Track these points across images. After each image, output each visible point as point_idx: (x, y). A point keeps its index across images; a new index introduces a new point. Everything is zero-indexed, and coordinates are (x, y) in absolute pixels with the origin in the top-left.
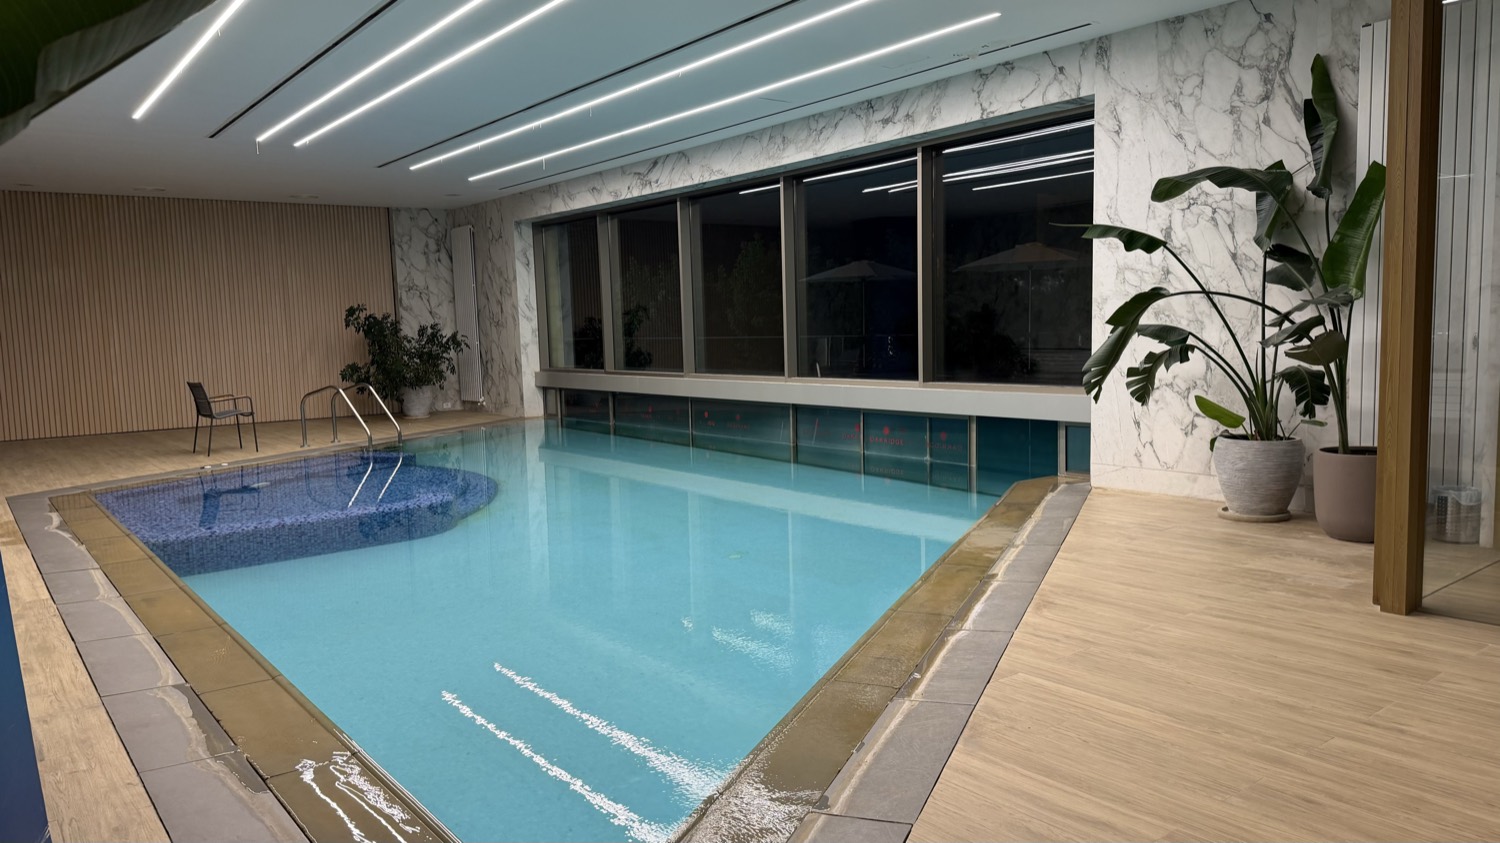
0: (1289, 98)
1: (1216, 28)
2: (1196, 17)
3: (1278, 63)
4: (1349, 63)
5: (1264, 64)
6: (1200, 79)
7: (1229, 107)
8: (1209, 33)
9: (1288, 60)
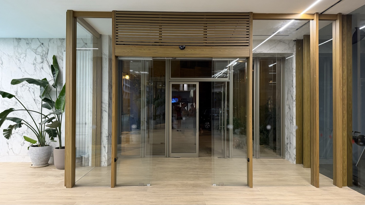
0: (48, 64)
1: (29, 43)
2: (24, 39)
3: (45, 55)
4: (61, 58)
5: (42, 54)
6: (25, 55)
7: (33, 63)
8: (28, 44)
9: (47, 55)
